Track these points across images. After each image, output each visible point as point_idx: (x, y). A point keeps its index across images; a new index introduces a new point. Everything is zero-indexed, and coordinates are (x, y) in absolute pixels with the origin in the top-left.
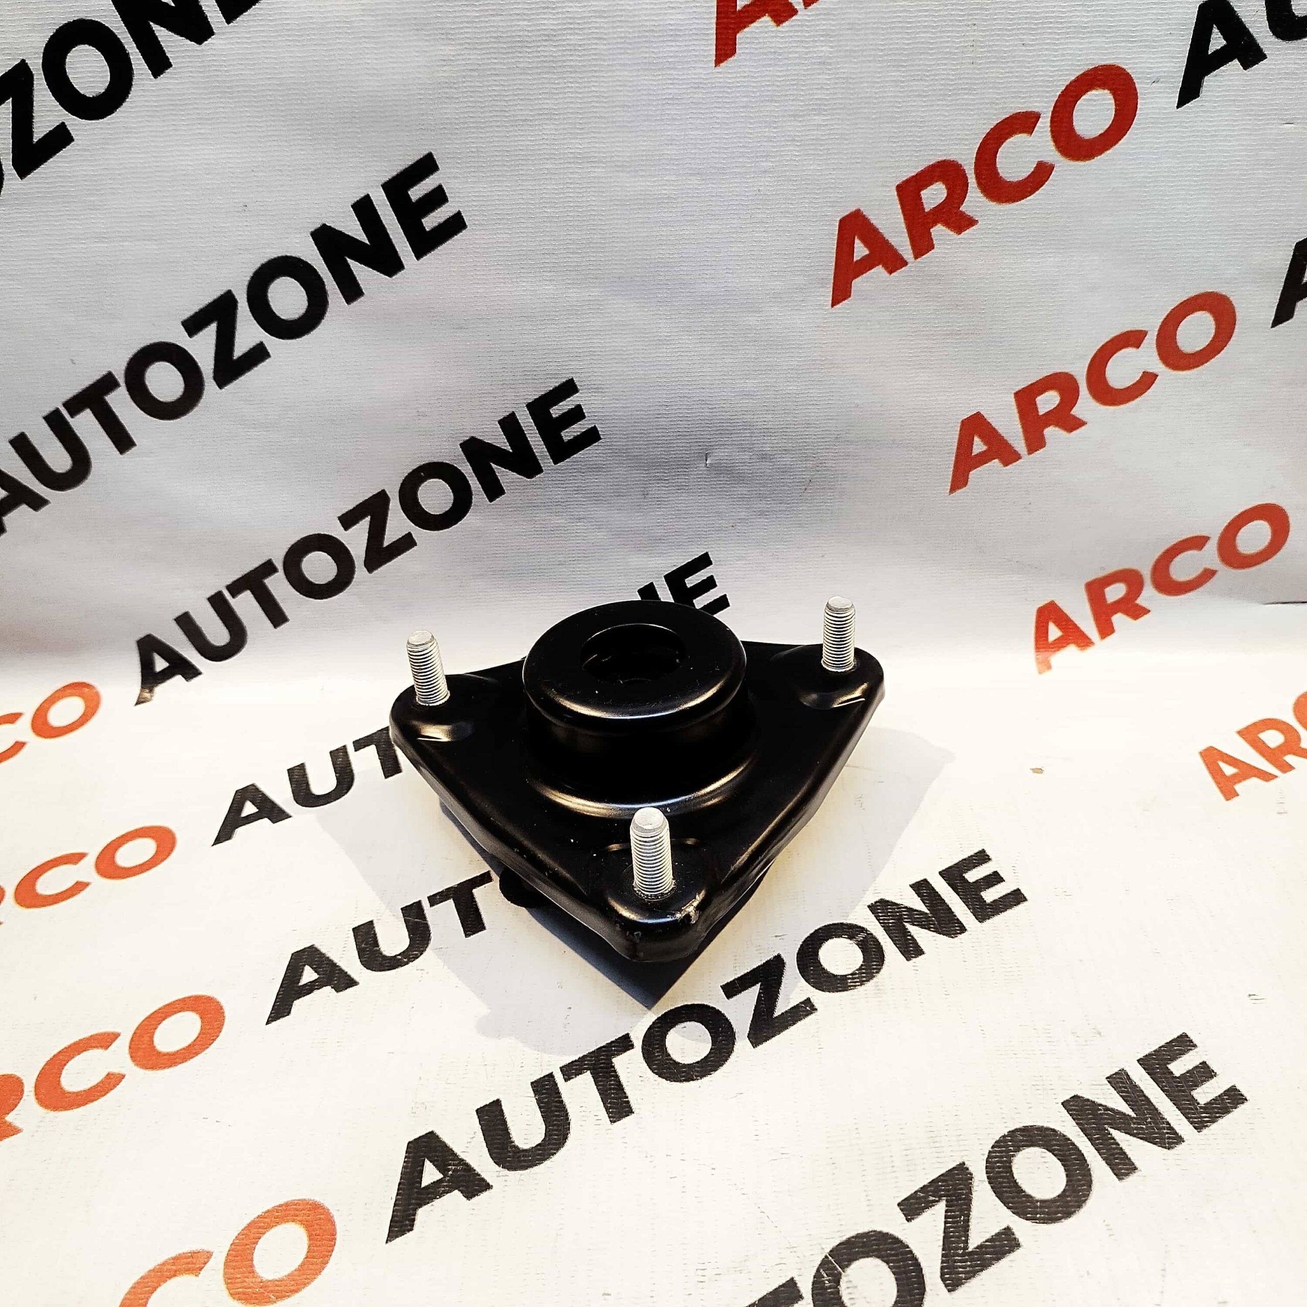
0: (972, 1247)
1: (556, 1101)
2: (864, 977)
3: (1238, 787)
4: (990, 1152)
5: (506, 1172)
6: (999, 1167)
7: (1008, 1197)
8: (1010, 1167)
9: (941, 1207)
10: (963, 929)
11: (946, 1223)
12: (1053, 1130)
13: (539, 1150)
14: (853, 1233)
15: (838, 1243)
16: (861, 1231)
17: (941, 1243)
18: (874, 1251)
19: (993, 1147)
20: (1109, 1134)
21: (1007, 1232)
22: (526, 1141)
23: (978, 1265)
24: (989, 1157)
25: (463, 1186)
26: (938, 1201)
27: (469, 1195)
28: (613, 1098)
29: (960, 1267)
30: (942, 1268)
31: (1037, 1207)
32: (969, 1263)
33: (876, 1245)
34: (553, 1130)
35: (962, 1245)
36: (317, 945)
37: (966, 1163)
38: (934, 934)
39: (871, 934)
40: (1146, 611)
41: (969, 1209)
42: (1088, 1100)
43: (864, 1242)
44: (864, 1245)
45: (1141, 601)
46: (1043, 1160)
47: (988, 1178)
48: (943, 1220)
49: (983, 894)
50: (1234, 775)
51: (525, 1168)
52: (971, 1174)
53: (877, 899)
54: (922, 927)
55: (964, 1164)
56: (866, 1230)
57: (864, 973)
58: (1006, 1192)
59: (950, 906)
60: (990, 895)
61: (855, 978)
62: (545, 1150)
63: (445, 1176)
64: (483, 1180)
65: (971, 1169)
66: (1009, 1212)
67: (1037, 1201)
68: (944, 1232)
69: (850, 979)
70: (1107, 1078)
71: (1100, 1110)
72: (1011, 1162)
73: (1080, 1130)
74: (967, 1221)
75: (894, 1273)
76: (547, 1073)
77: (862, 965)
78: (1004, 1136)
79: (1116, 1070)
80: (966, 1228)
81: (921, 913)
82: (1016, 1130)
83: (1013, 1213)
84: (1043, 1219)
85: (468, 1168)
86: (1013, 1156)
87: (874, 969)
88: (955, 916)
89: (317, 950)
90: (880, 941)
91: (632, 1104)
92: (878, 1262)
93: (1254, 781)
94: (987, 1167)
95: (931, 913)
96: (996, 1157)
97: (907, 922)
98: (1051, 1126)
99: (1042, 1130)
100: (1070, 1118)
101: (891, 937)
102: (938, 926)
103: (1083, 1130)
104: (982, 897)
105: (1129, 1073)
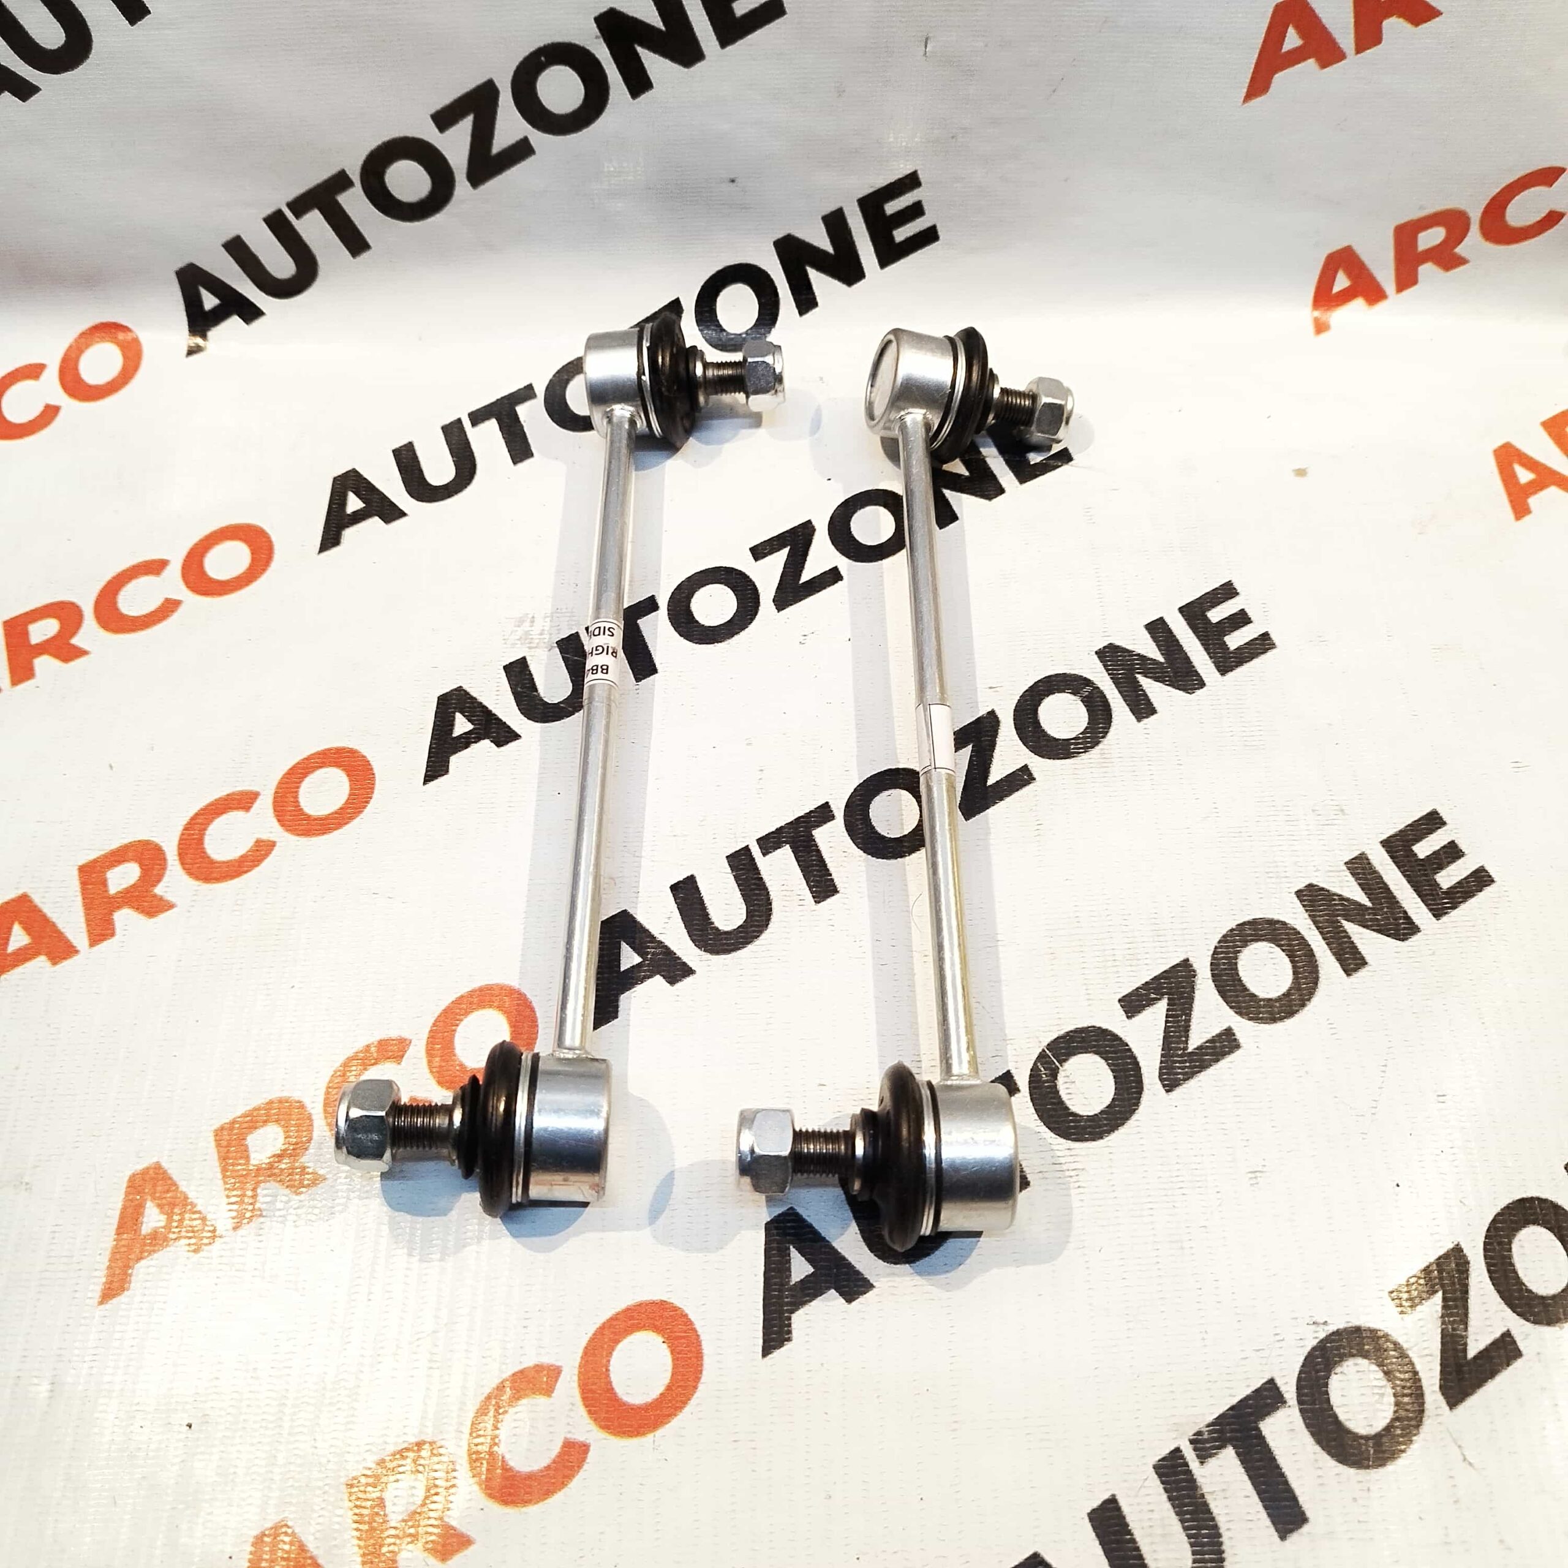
0: (1191, 1047)
1: (756, 879)
2: (1089, 742)
3: (1532, 501)
4: (1216, 948)
5: (708, 956)
6: (1224, 964)
7: (1231, 996)
8: (1236, 964)
9: (1162, 1006)
10: (1202, 684)
11: (1167, 1022)
12: (1284, 923)
13: (741, 932)
14: (1072, 1028)
15: (1055, 1036)
16: (1080, 1026)
17: (1161, 1042)
18: (1095, 1046)
19: (1219, 942)
20: (1341, 926)
21: (1228, 1033)
22: (726, 922)
23: (1196, 1067)
24: (1215, 953)
25: (664, 971)
26: (1159, 999)
27: (672, 980)
28: (815, 876)
29: (1179, 1068)
30: (1161, 1068)
31: (1260, 1007)
32: (1188, 1064)
33: (1095, 1041)
34: (755, 911)
35: (1182, 1046)
36: (465, 687)
37: (1190, 959)
38: (1169, 688)
39: (1098, 688)
41: (1191, 1009)
42: (1322, 889)
43: (1083, 1037)
44: (1083, 1040)
45: (1461, 249)
46: (1271, 956)
47: (1213, 975)
48: (1164, 1019)
49: (1227, 639)
51: (728, 951)
52: (1194, 971)
53: (1105, 644)
54: (1157, 679)
55: (1187, 960)
56: (1085, 1025)
57: (1088, 737)
58: (1230, 991)
59: (1189, 654)
60: (1235, 640)
61: (1079, 743)
62: (746, 932)
63: (645, 959)
64: (684, 964)
65: (1195, 966)
66: (1231, 1012)
67: (1261, 1000)
68: (1165, 1032)
69: (1073, 744)
70: (1346, 863)
71: (1334, 900)
72: (1236, 958)
73: (1311, 923)
74: (1188, 1021)
75: (1113, 1071)
76: (743, 845)
77: (1087, 728)
78: (1232, 930)
79: (1356, 854)
80: (1187, 1029)
81: (1154, 662)
82: (1244, 924)
83: (1236, 1013)
84: (1266, 1019)
85: (668, 952)
86: (1239, 952)
87: (1100, 733)
88: (1194, 667)
89: (467, 693)
90: (1108, 697)
91: (837, 882)
92: (1097, 1058)
93: (1552, 492)
94: (1212, 964)
95: (1166, 663)
96: (1222, 953)
97: (1139, 673)
98: (1282, 919)
99: (1271, 922)
100: (1302, 909)
101: (1120, 692)
102: (1174, 679)
103: (1315, 923)
104: (1225, 642)
105: (1370, 857)
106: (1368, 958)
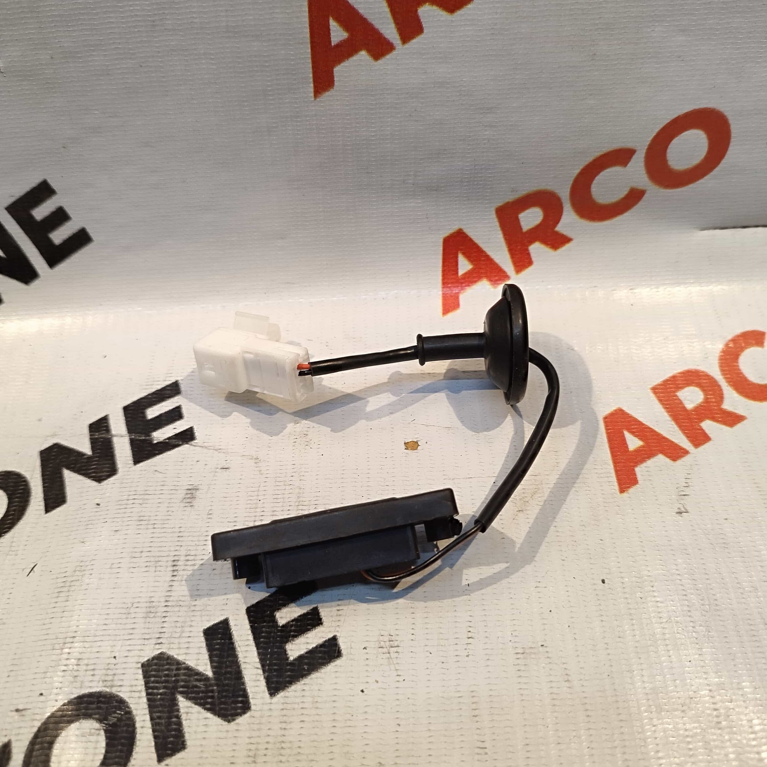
3: (639, 470)
10: (246, 707)
38: (209, 715)
39: (130, 714)
40: (566, 240)
45: (560, 228)
49: (289, 646)
50: (638, 451)
53: (156, 653)
54: (197, 702)
59: (243, 666)
60: (298, 648)
81: (203, 677)
88: (243, 684)
93: (660, 459)
95: (216, 679)
97: (181, 693)
101: (152, 719)
102: (217, 702)
104: (285, 651)
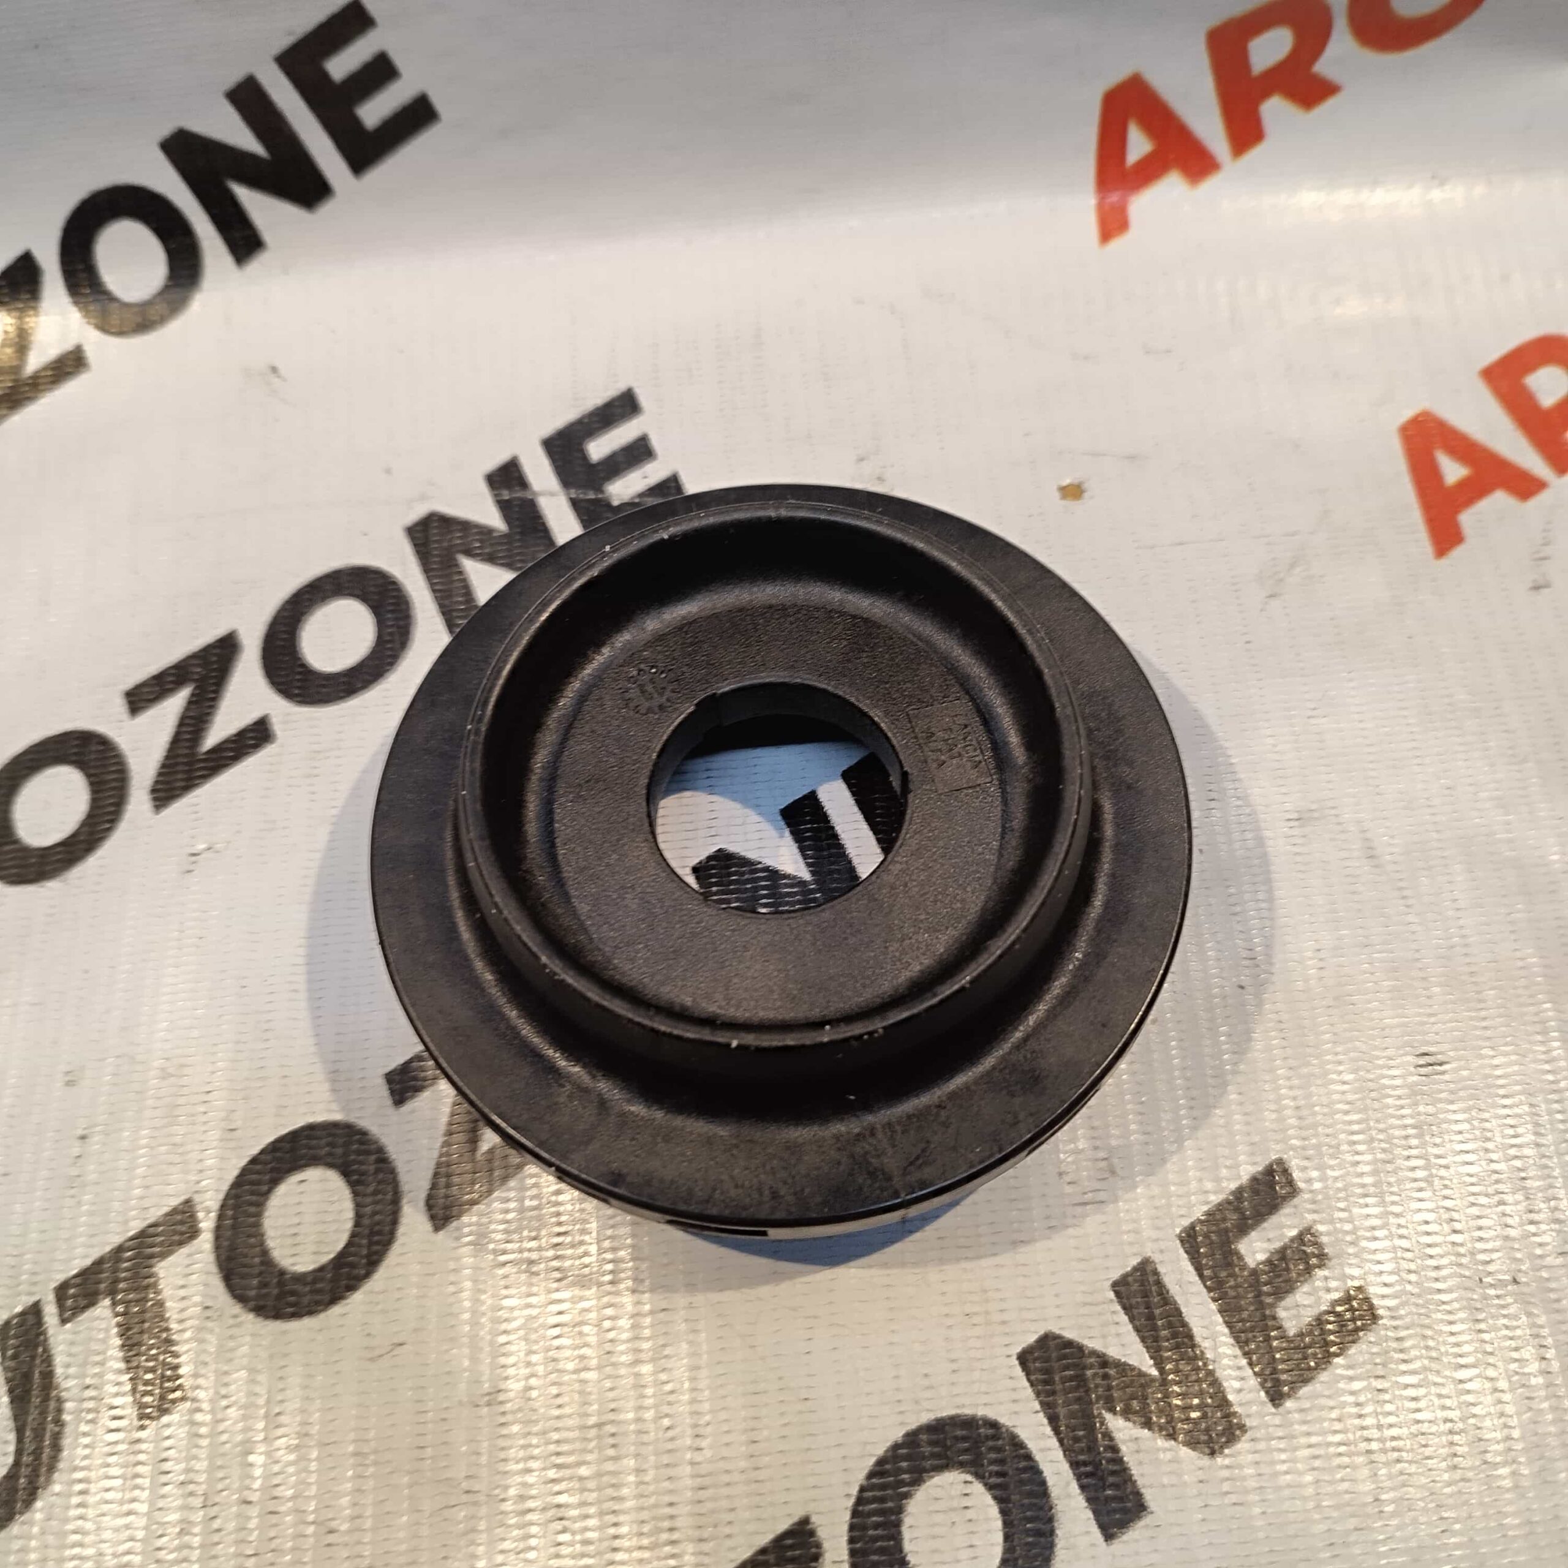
3: (1467, 519)
4: (862, 1489)
6: (877, 1526)
8: (898, 1524)
12: (994, 1425)
19: (871, 1475)
20: (1103, 1424)
24: (860, 1501)
37: (814, 1519)
42: (1069, 1344)
45: (1325, 66)
46: (966, 1502)
47: (851, 1553)
52: (818, 1546)
55: (805, 1521)
62: (14, 1490)
65: (822, 1533)
70: (1114, 1284)
71: (1091, 1367)
72: (900, 1510)
73: (1045, 1421)
76: (26, 1304)
78: (896, 1447)
79: (1135, 1262)
81: (795, 880)
82: (919, 1432)
86: (907, 1496)
94: (852, 1528)
95: (816, 882)
96: (875, 1500)
98: (991, 1414)
99: (969, 1423)
100: (1029, 1392)
103: (1053, 1420)
105: (1161, 1269)
106: (1149, 1496)
